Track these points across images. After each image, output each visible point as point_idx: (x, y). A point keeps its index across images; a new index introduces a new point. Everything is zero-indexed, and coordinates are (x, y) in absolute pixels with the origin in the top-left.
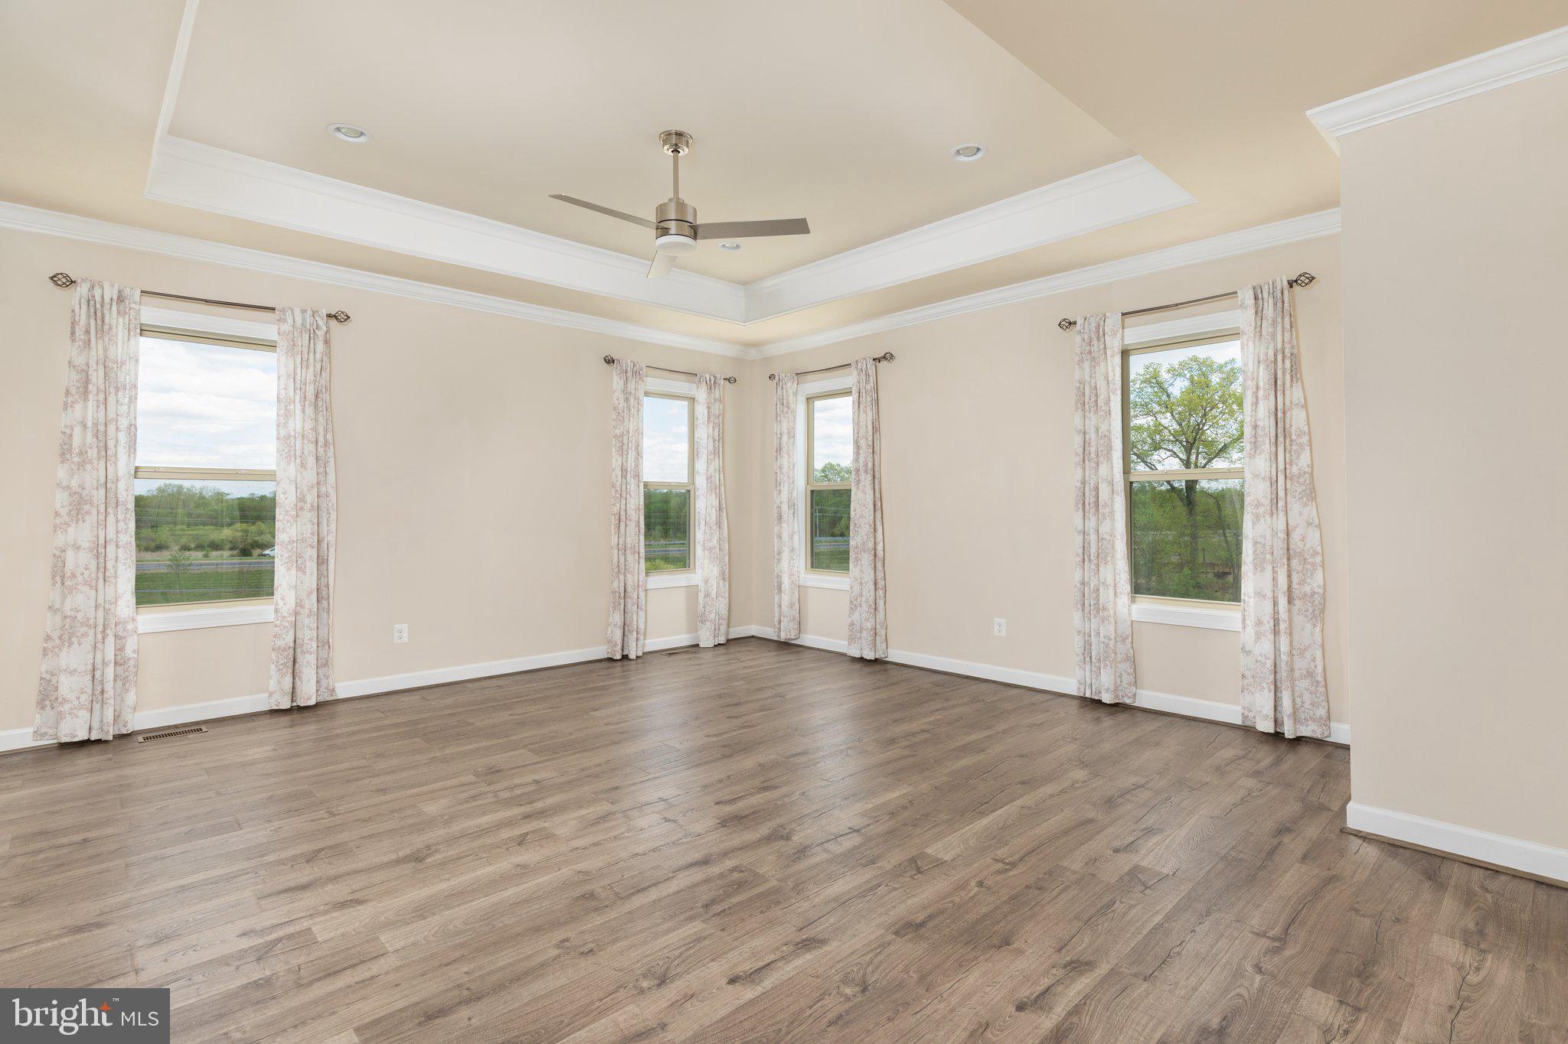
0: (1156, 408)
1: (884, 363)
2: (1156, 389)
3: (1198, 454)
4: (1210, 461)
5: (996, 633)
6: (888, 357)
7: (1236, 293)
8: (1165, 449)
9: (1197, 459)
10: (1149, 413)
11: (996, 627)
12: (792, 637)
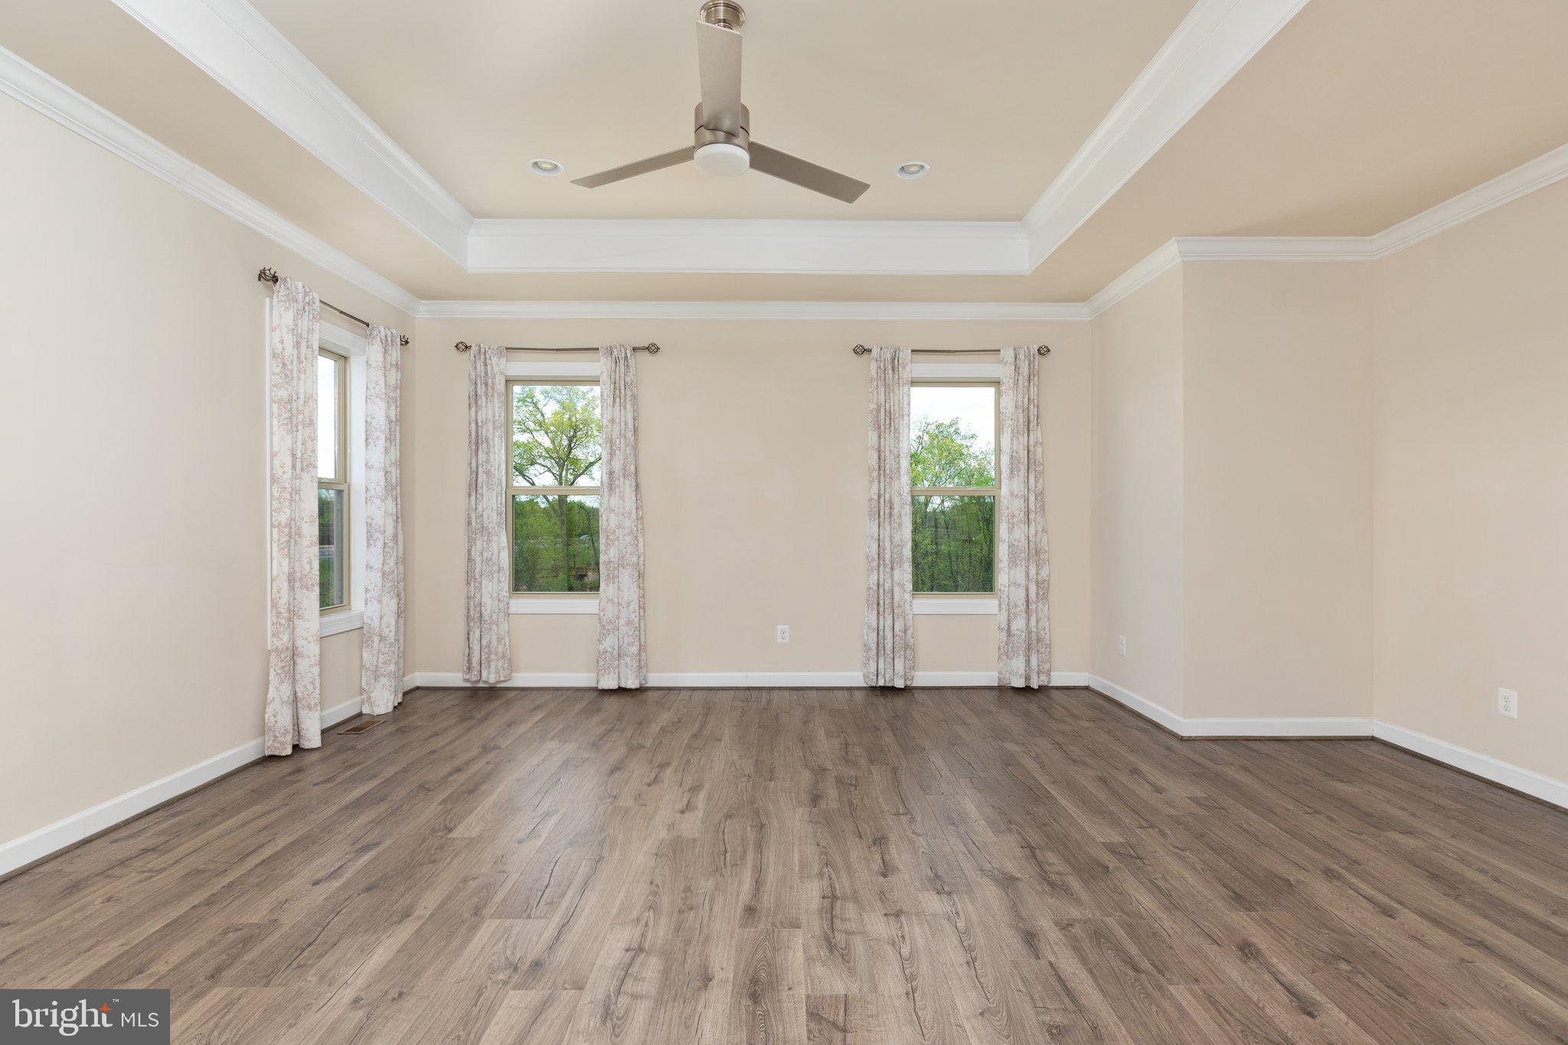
0: (532, 425)
1: (645, 356)
2: (531, 408)
3: (567, 470)
4: (576, 477)
5: (779, 640)
6: (653, 349)
7: (999, 351)
8: (541, 464)
9: (567, 474)
10: (527, 430)
11: (779, 635)
12: (502, 679)
